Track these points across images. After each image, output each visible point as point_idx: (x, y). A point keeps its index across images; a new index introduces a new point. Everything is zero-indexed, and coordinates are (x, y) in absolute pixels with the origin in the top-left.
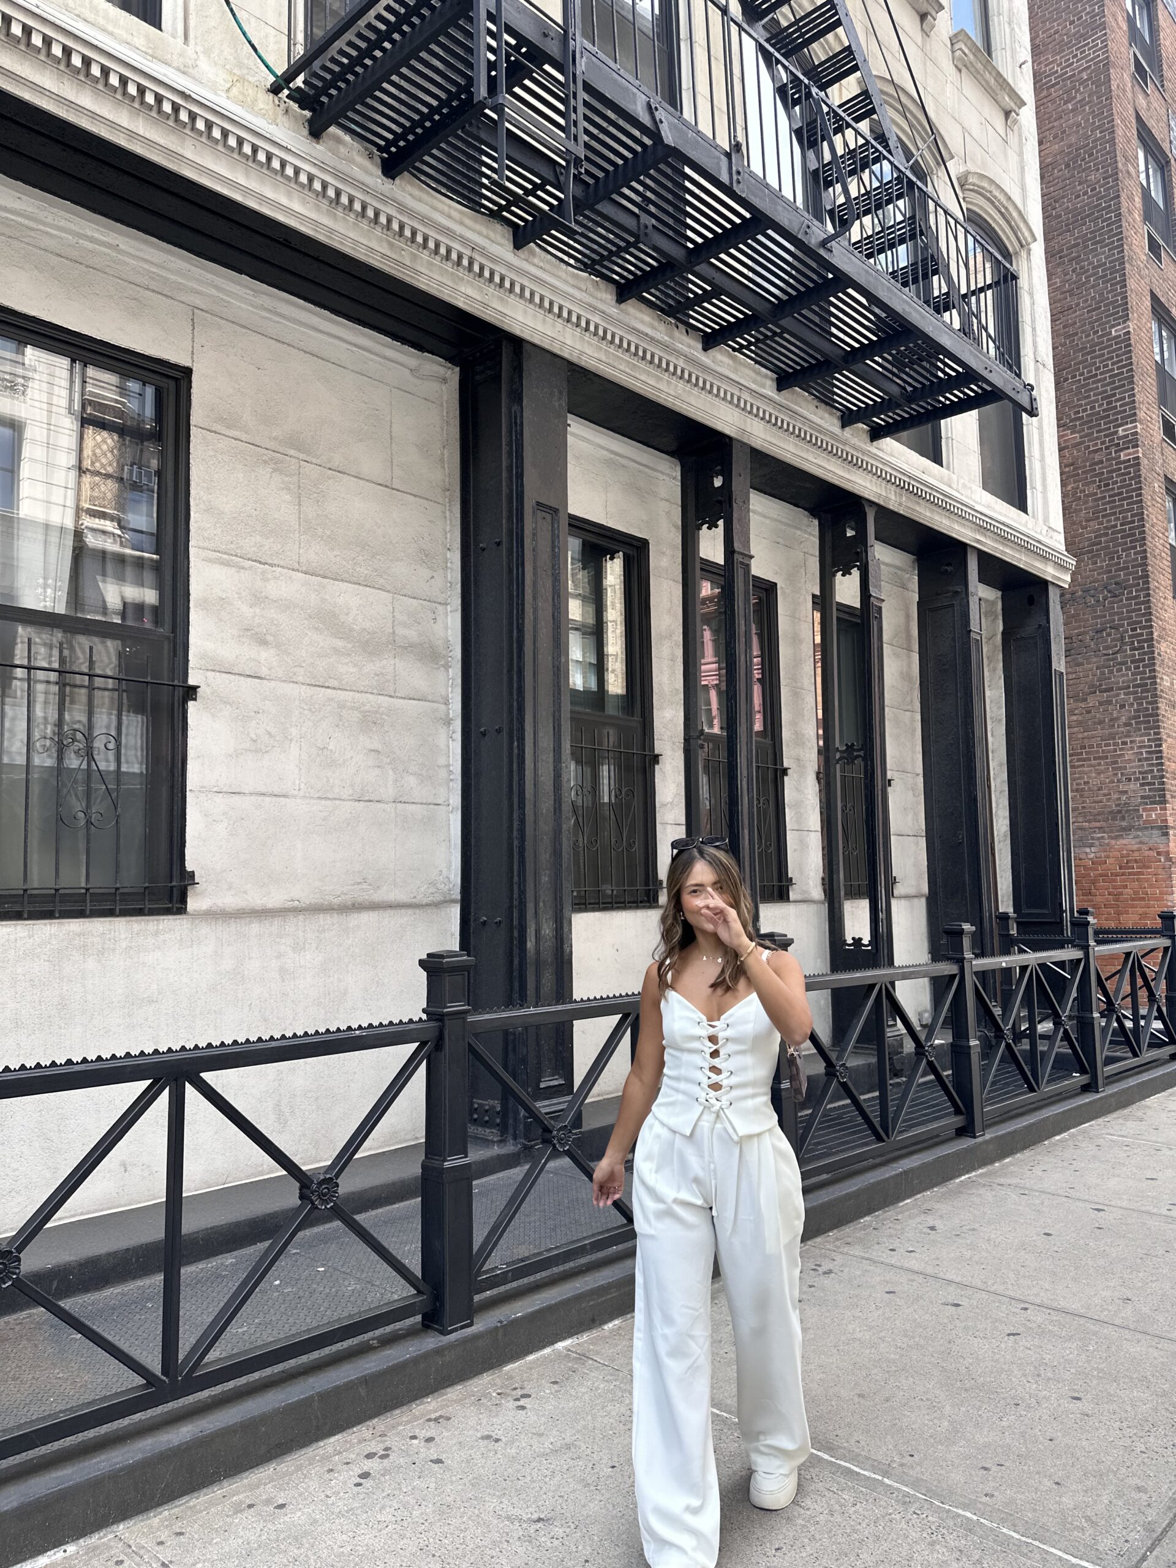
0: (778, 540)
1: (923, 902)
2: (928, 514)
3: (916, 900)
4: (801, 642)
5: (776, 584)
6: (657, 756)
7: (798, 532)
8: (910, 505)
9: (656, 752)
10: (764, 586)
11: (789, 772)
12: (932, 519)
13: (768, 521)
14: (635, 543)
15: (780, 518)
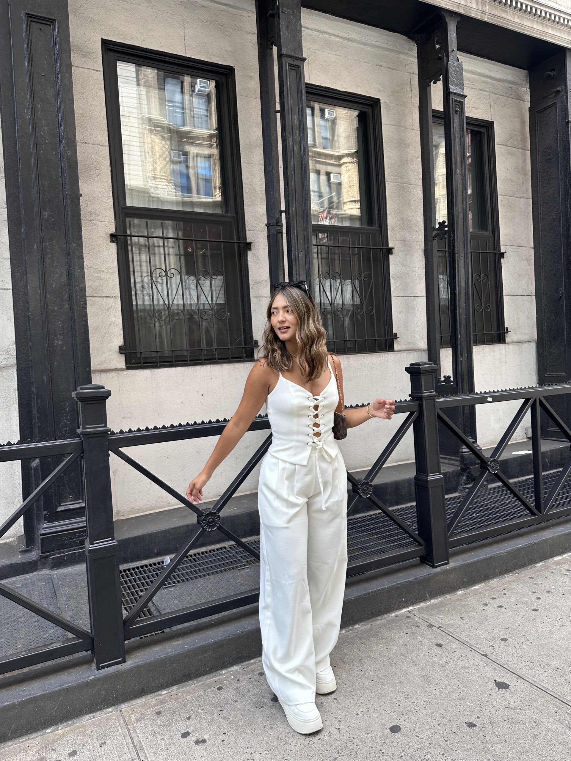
0: (380, 64)
1: (533, 347)
2: (516, 20)
3: (525, 345)
4: (407, 145)
5: (379, 100)
6: (250, 244)
7: (402, 56)
8: (495, 12)
9: (248, 241)
10: (368, 102)
11: (394, 251)
12: (522, 25)
13: (368, 48)
14: (221, 70)
15: (379, 44)
